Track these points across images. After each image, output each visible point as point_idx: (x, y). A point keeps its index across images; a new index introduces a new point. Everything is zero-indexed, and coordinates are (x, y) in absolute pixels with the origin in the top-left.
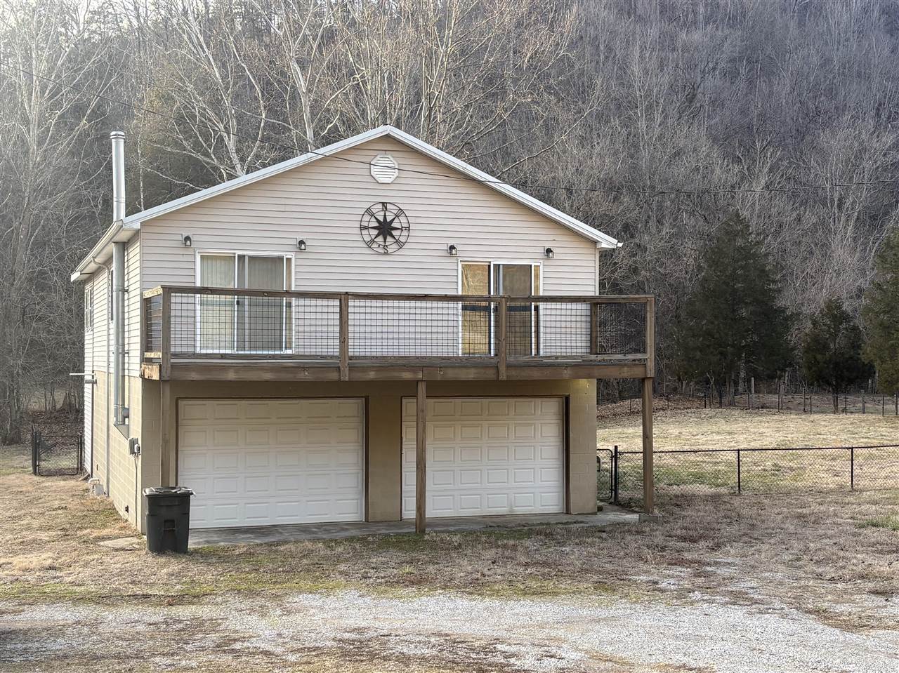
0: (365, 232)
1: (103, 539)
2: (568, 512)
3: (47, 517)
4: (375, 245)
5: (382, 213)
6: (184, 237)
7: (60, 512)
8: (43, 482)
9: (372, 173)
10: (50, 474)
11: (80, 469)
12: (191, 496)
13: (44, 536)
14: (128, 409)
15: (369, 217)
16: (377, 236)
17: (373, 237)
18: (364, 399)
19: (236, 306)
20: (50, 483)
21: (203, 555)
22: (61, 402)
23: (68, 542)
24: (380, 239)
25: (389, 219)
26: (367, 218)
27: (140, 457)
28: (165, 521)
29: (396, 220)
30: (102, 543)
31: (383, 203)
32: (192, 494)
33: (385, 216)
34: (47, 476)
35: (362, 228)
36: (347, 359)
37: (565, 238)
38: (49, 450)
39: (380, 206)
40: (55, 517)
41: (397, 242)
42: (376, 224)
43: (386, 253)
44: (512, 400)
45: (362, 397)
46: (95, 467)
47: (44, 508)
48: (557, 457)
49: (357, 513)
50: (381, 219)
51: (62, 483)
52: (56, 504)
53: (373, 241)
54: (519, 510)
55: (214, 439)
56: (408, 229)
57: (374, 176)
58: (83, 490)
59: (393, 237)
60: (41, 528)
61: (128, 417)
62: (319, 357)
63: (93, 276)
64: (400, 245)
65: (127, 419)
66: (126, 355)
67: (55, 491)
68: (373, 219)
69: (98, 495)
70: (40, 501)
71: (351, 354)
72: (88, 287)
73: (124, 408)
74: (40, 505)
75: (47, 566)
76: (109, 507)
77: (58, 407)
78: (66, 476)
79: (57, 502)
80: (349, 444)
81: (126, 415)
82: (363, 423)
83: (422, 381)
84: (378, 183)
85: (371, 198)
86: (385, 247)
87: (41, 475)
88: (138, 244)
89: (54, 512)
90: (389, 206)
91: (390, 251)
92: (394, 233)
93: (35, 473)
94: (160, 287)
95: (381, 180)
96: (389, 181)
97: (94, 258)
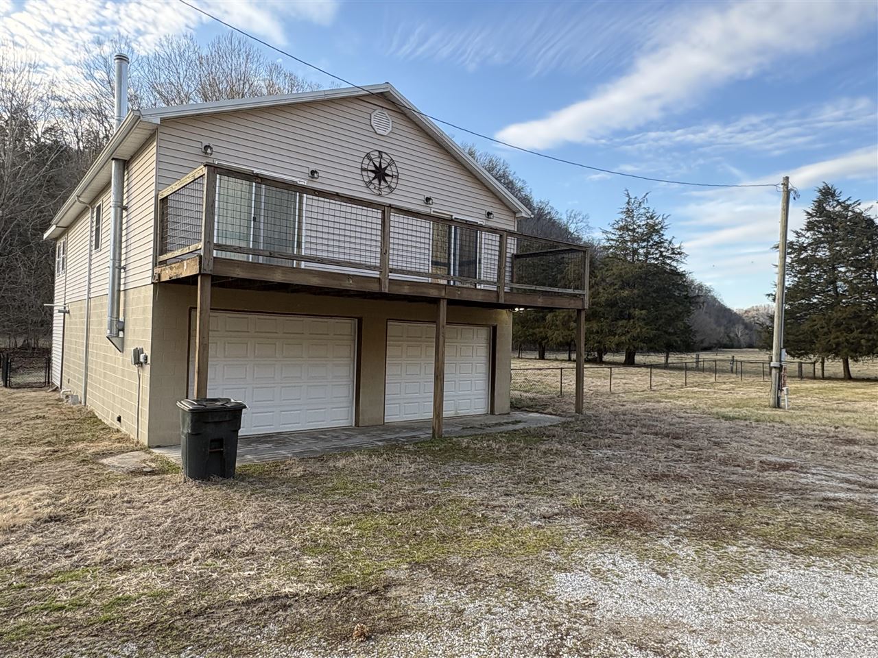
0: (364, 173)
1: (105, 454)
2: (492, 412)
3: (24, 428)
4: (372, 187)
5: (378, 160)
6: (204, 146)
7: (39, 421)
8: (14, 393)
9: (372, 124)
10: (19, 387)
11: (48, 383)
12: (243, 410)
13: (27, 454)
14: (123, 323)
15: (368, 161)
16: (374, 179)
17: (371, 179)
18: (357, 320)
19: (252, 222)
20: (21, 394)
21: (263, 481)
22: (21, 344)
23: (63, 463)
24: (376, 181)
25: (383, 166)
26: (366, 161)
27: (148, 368)
28: (212, 441)
29: (389, 168)
30: (105, 461)
31: (380, 152)
32: (245, 407)
33: (380, 162)
34: (17, 388)
35: (363, 169)
36: (388, 271)
37: (498, 206)
38: (15, 371)
39: (377, 153)
40: (34, 429)
41: (389, 187)
42: (373, 169)
43: (380, 195)
44: (460, 327)
45: (356, 318)
46: (65, 381)
47: (19, 417)
48: (484, 372)
49: (347, 419)
50: (378, 165)
51: (33, 394)
52: (33, 413)
53: (370, 182)
54: (462, 413)
55: (225, 351)
56: (397, 177)
57: (374, 127)
58: (56, 400)
59: (386, 181)
60: (20, 442)
61: (123, 330)
62: (364, 266)
63: (67, 229)
64: (391, 189)
65: (121, 333)
66: (122, 271)
67: (28, 401)
68: (371, 164)
69: (74, 404)
70: (14, 410)
71: (391, 266)
72: (60, 244)
73: (119, 321)
74: (15, 415)
75: (45, 516)
76: (90, 415)
77: (18, 346)
78: (35, 389)
79: (32, 412)
80: (342, 359)
81: (120, 328)
82: (355, 340)
83: (443, 299)
84: (376, 133)
85: (371, 146)
86: (380, 189)
87: (11, 387)
88: (155, 144)
89: (32, 422)
90: (384, 155)
91: (383, 193)
92: (387, 178)
93: (6, 386)
94: (202, 166)
95: (379, 131)
96: (385, 134)
97: (79, 197)
